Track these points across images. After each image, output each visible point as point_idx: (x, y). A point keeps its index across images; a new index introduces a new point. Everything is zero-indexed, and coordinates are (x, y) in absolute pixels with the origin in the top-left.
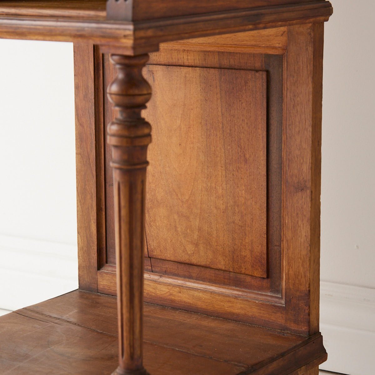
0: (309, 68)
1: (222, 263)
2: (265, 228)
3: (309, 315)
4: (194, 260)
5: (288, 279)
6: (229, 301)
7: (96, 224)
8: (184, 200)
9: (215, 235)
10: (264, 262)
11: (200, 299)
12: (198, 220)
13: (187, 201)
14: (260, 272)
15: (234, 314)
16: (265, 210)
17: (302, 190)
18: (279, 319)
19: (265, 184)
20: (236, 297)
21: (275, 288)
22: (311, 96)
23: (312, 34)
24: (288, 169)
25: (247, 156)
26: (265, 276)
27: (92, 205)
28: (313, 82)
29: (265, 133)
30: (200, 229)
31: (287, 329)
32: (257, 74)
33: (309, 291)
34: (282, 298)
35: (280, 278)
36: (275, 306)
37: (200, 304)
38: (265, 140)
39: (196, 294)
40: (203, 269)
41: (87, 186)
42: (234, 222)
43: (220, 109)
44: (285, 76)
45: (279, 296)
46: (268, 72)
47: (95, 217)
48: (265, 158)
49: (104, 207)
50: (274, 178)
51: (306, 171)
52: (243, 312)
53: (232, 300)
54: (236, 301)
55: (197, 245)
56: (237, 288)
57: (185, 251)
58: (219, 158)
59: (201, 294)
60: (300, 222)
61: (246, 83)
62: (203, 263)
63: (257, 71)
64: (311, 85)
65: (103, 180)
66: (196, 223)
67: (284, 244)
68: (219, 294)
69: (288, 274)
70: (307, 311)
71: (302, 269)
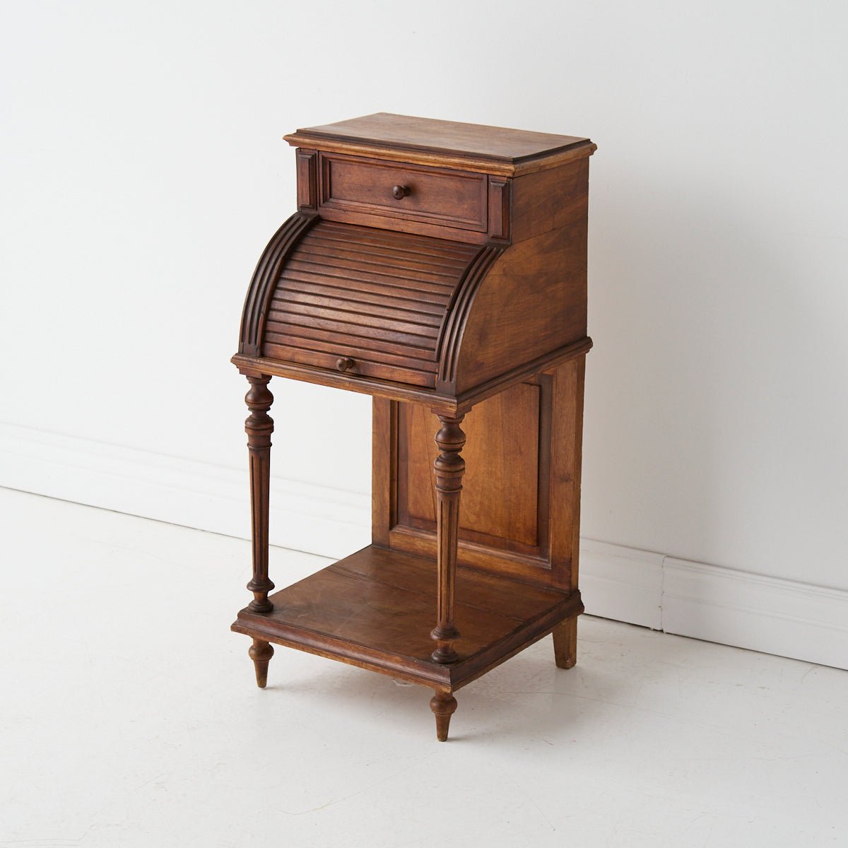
0: (573, 389)
1: (499, 532)
2: (536, 507)
3: (570, 577)
4: (476, 527)
5: (554, 548)
6: (505, 563)
9: (494, 509)
10: (535, 533)
11: (480, 559)
12: (480, 496)
13: (471, 480)
14: (530, 542)
15: (508, 573)
16: (536, 493)
17: (567, 481)
18: (546, 579)
19: (536, 472)
20: (511, 560)
21: (543, 554)
22: (575, 411)
23: (577, 364)
24: (556, 463)
25: (523, 449)
26: (535, 544)
27: (386, 476)
28: (577, 399)
29: (537, 433)
30: (481, 503)
31: (552, 587)
32: (532, 387)
33: (571, 558)
34: (548, 563)
35: (548, 547)
36: (543, 569)
37: (480, 563)
38: (537, 439)
39: (477, 555)
40: (483, 535)
42: (510, 500)
43: (500, 411)
44: (554, 392)
45: (547, 560)
46: (540, 386)
47: (389, 486)
48: (537, 453)
50: (544, 468)
52: (516, 572)
53: (508, 562)
54: (511, 563)
55: (478, 516)
56: (512, 552)
57: (468, 520)
58: (498, 449)
59: (481, 556)
60: (565, 505)
61: (522, 393)
62: (483, 531)
63: (532, 385)
64: (574, 402)
66: (478, 498)
67: (551, 521)
68: (497, 557)
69: (554, 545)
70: (569, 575)
71: (565, 541)
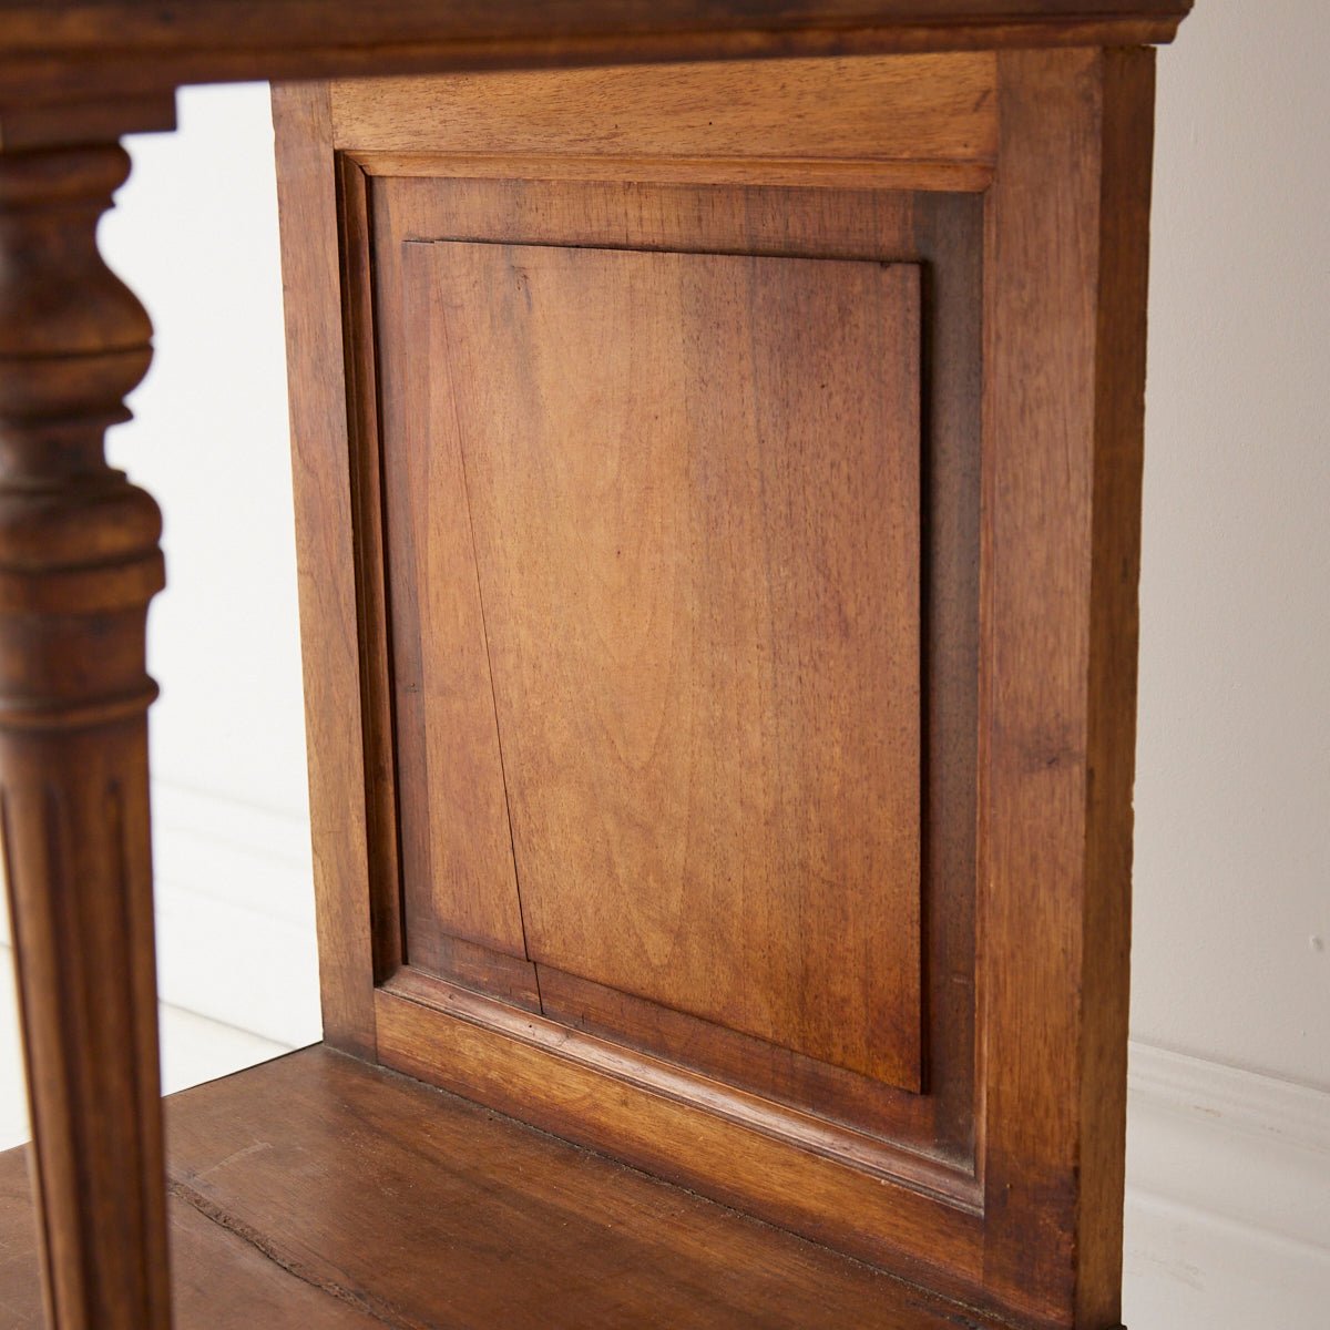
0: (1082, 245)
1: (762, 1014)
2: (917, 900)
3: (1074, 1264)
4: (672, 990)
5: (996, 1112)
6: (788, 1165)
7: (363, 824)
8: (637, 765)
9: (738, 908)
10: (913, 1030)
11: (688, 1137)
12: (682, 846)
13: (646, 768)
14: (895, 1071)
15: (801, 1213)
16: (916, 828)
17: (1052, 762)
18: (962, 1263)
19: (914, 725)
20: (811, 1152)
21: (950, 1135)
22: (1090, 370)
23: (1098, 97)
24: (1000, 670)
25: (851, 610)
26: (915, 1087)
27: (350, 758)
28: (1104, 307)
29: (914, 522)
30: (689, 879)
31: (991, 1303)
32: (886, 276)
33: (1076, 1171)
34: (975, 1180)
35: (971, 1103)
36: (947, 1210)
37: (689, 1157)
38: (916, 548)
39: (677, 1117)
40: (703, 1027)
41: (334, 688)
42: (803, 866)
43: (751, 419)
44: (990, 285)
45: (967, 1168)
46: (926, 270)
47: (362, 801)
48: (916, 621)
49: (389, 766)
50: (949, 702)
51: (1067, 687)
52: (832, 1212)
53: (800, 1160)
54: (809, 1166)
55: (679, 937)
56: (820, 1116)
57: (640, 951)
58: (749, 614)
59: (692, 1122)
60: (1043, 894)
61: (844, 311)
62: (701, 1008)
63: (884, 263)
64: (1089, 324)
65: (386, 671)
66: (676, 854)
67: (984, 976)
68: (755, 1131)
69: (995, 1094)
70: (1066, 1251)
71: (1048, 1081)
